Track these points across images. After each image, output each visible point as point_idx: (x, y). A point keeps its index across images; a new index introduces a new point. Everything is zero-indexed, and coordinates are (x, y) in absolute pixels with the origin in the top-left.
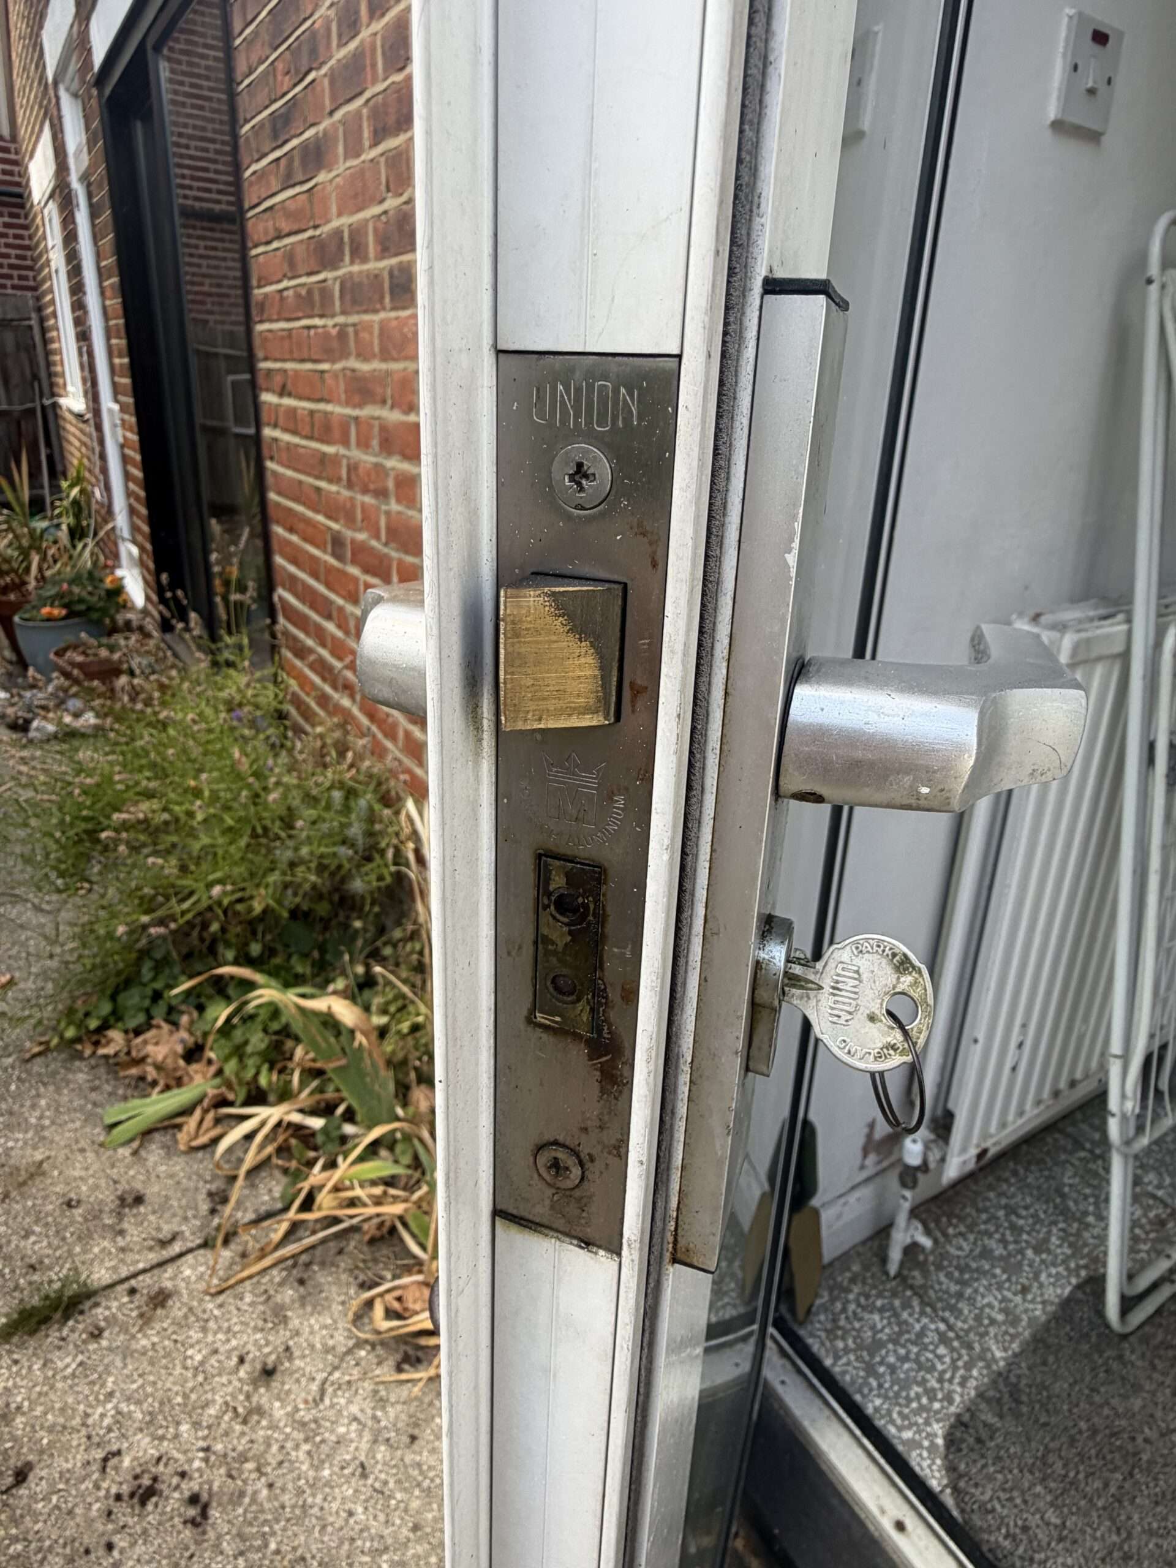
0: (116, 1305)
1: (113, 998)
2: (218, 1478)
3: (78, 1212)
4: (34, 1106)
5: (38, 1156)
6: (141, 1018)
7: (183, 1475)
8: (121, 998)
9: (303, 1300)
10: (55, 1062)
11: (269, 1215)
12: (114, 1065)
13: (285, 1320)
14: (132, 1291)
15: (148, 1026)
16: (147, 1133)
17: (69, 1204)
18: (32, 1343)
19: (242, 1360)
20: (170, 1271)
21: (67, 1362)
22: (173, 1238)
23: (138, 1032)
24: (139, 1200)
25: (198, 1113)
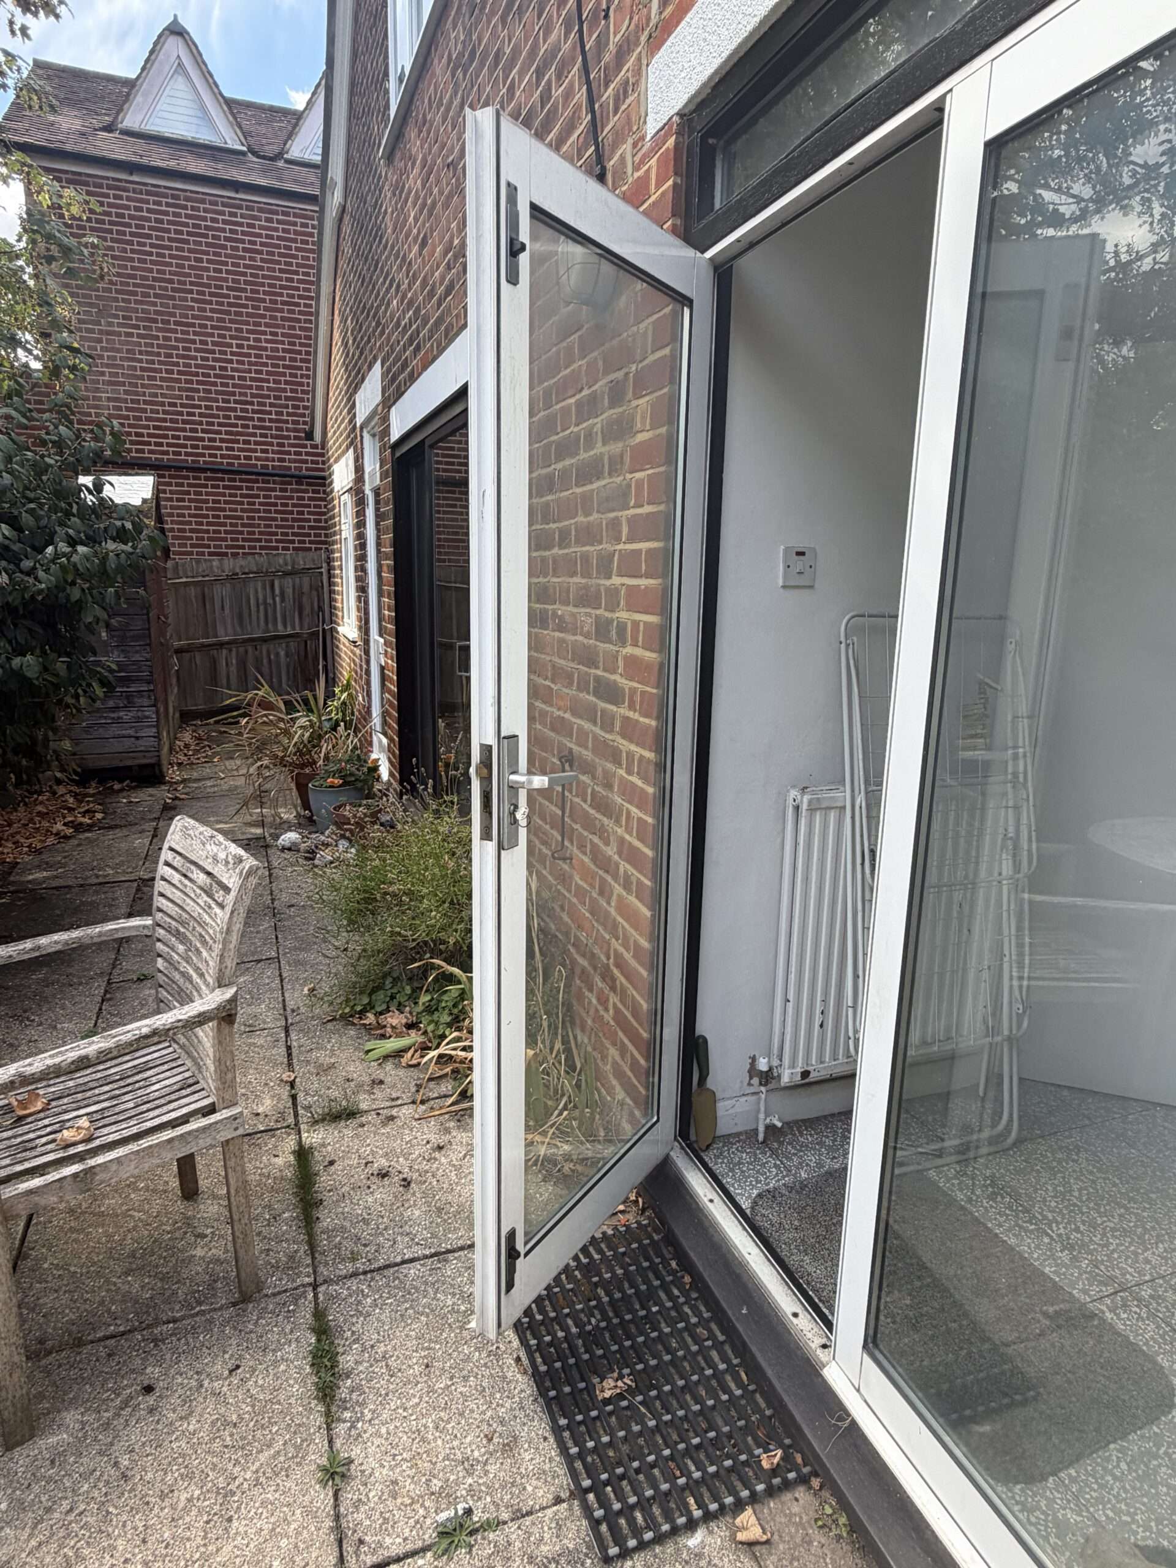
0: (371, 1117)
1: (370, 995)
2: (415, 1176)
3: (352, 1084)
4: (329, 1042)
5: (332, 1061)
6: (384, 1007)
7: (400, 1172)
8: (373, 997)
9: (459, 1127)
10: (338, 1025)
11: (446, 1096)
12: (368, 1028)
13: (450, 1133)
14: (378, 1114)
15: (388, 1010)
16: (386, 1057)
17: (348, 1080)
18: (333, 1125)
19: (428, 1142)
20: (396, 1110)
21: (349, 1132)
22: (398, 1098)
23: (381, 1013)
24: (381, 1082)
25: (412, 1050)
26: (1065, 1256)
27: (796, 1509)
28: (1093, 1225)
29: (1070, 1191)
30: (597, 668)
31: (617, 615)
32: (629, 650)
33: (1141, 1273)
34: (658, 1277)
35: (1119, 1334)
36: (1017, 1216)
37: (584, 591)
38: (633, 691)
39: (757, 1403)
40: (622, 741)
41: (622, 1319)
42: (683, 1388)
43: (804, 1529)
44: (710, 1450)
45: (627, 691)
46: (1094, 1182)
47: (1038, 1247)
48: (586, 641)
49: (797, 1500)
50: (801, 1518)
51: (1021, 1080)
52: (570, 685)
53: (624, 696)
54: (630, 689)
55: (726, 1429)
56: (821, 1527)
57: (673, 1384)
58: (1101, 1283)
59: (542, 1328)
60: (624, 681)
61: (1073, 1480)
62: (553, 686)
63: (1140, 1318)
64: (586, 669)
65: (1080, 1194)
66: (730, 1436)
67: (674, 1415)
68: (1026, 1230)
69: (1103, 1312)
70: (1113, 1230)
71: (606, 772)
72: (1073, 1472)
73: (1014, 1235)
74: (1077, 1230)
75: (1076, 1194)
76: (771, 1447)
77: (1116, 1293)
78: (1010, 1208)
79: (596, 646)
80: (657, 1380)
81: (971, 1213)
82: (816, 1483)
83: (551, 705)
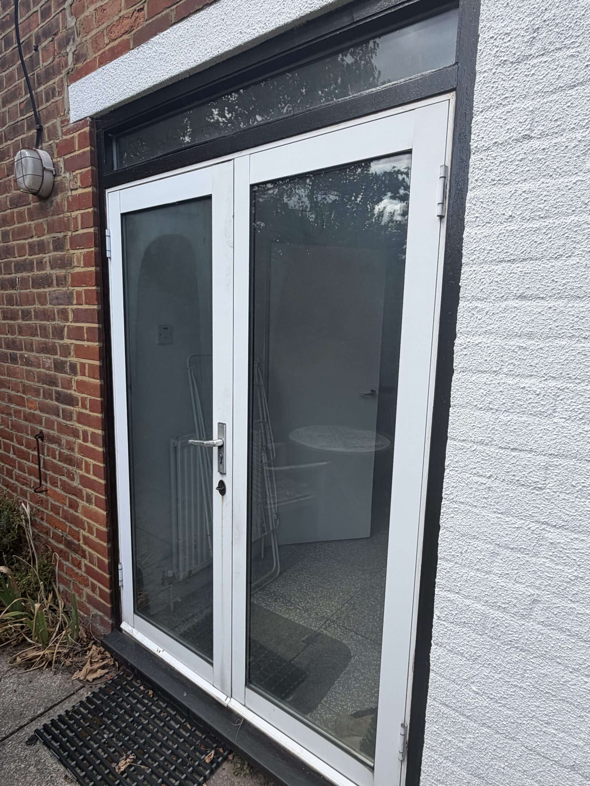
26: (306, 615)
27: (224, 773)
28: (313, 599)
29: (302, 588)
30: (57, 386)
31: (70, 359)
32: (79, 378)
33: (332, 611)
34: (134, 697)
35: (329, 638)
36: (286, 605)
37: (44, 345)
38: (84, 400)
39: (197, 735)
40: (78, 425)
41: (121, 728)
42: (161, 746)
43: (230, 780)
44: (181, 768)
45: (80, 399)
46: (310, 580)
47: (296, 615)
48: (47, 372)
49: (224, 769)
50: (228, 776)
51: (279, 546)
52: (38, 395)
53: (78, 401)
54: (82, 398)
55: (186, 755)
56: (237, 775)
57: (155, 746)
58: (320, 620)
59: (76, 753)
60: (77, 393)
61: (326, 702)
62: (24, 396)
63: (335, 629)
64: (48, 387)
65: (306, 587)
66: (188, 756)
67: (159, 761)
68: (291, 610)
69: (322, 631)
70: (320, 597)
71: (68, 442)
72: (325, 699)
73: (287, 613)
74: (308, 603)
75: (305, 588)
76: (208, 752)
77: (325, 623)
78: (283, 603)
79: (55, 375)
80: (147, 749)
81: (269, 610)
82: (230, 757)
83: (24, 406)
